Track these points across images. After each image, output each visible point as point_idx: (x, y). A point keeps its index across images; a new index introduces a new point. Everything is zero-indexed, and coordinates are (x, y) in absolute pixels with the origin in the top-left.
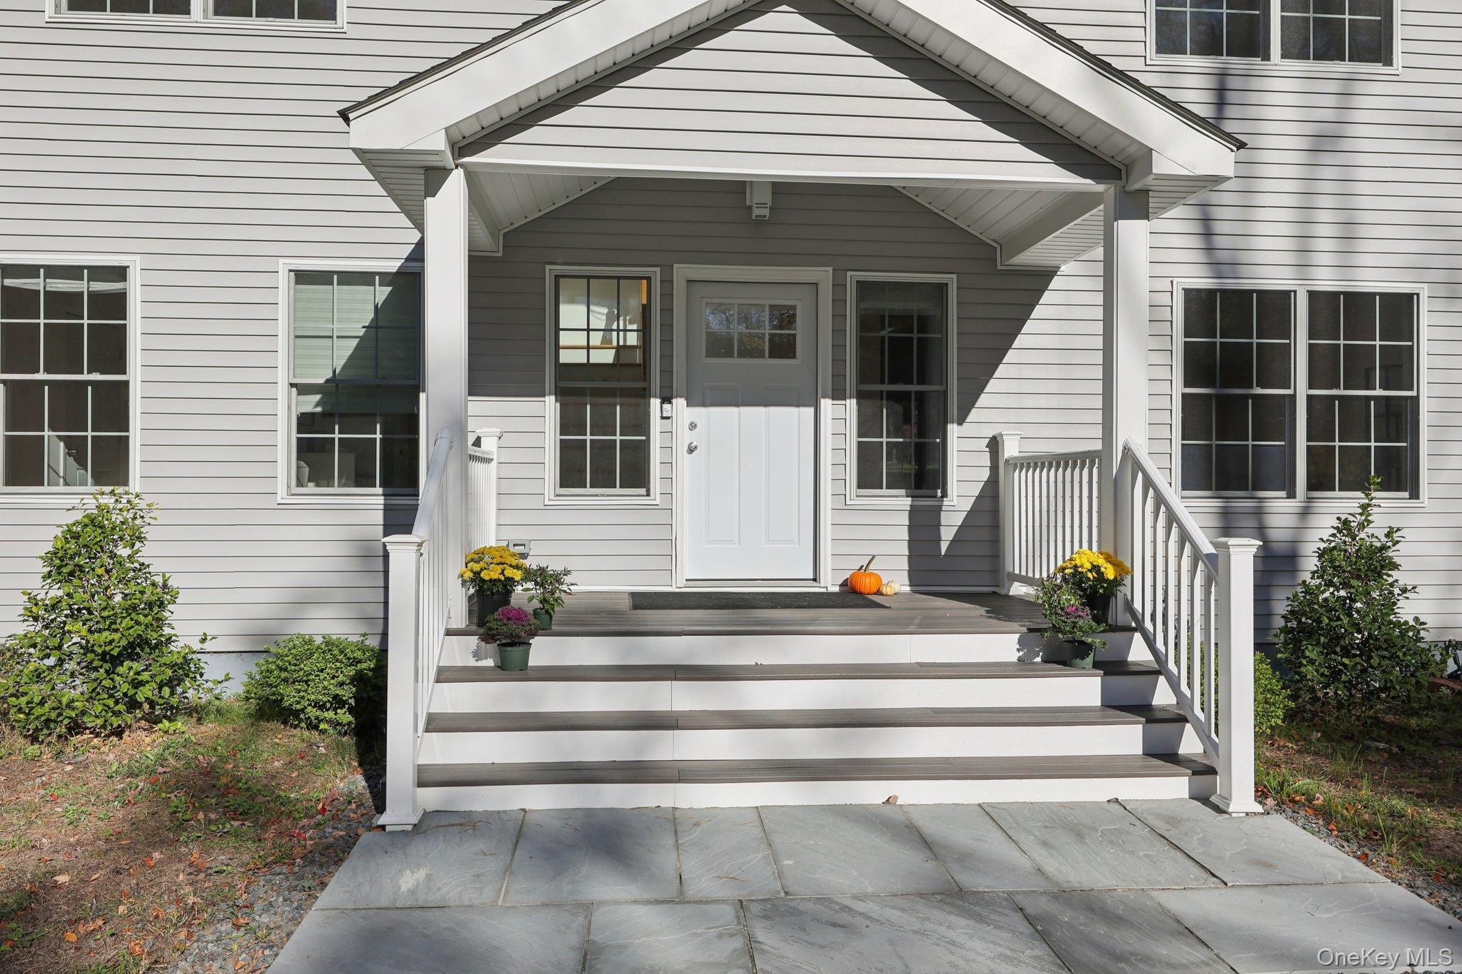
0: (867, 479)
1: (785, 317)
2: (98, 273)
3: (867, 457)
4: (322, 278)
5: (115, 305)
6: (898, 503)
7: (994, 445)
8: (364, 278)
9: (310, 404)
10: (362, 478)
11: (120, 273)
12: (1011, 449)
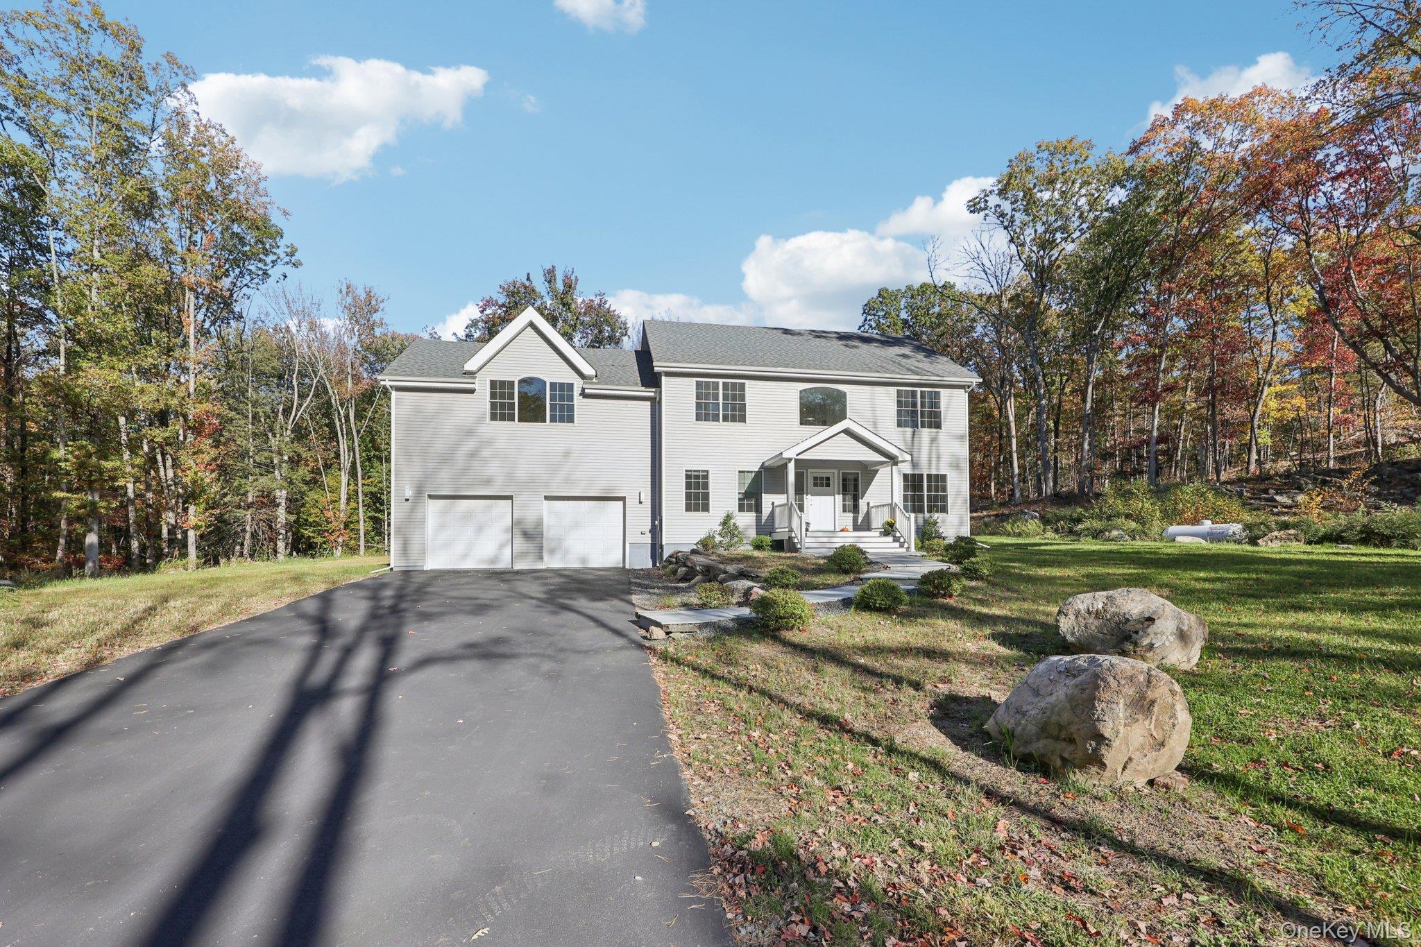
0: (844, 511)
1: (828, 479)
2: (703, 471)
3: (844, 506)
4: (743, 472)
5: (706, 477)
6: (851, 515)
7: (868, 504)
8: (751, 472)
9: (741, 496)
10: (749, 510)
11: (707, 471)
12: (871, 505)
